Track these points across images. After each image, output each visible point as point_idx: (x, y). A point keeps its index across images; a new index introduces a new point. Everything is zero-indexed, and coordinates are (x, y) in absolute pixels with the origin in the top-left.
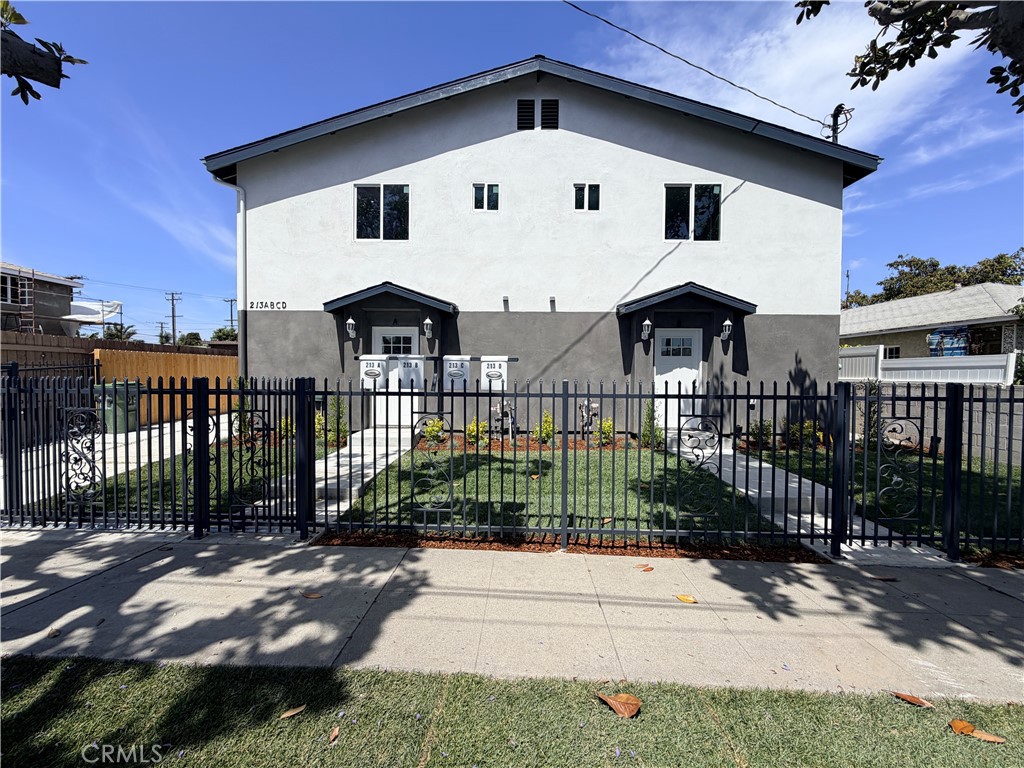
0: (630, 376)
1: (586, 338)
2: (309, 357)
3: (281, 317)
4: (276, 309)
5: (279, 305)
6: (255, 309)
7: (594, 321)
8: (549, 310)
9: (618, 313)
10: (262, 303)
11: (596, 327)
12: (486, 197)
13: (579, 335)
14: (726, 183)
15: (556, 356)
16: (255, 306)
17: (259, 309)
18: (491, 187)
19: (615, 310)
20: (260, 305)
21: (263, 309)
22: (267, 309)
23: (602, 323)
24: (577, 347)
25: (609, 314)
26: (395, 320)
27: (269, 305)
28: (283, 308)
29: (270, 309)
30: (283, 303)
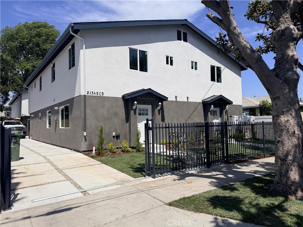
1: (195, 111)
2: (113, 117)
3: (101, 99)
4: (99, 95)
5: (100, 94)
6: (89, 95)
7: (197, 105)
10: (93, 92)
11: (198, 107)
12: (169, 61)
13: (194, 109)
14: (222, 67)
15: (189, 116)
16: (89, 93)
17: (91, 95)
18: (171, 57)
20: (91, 93)
21: (93, 95)
22: (95, 95)
23: (199, 105)
24: (194, 113)
25: (200, 103)
26: (144, 102)
27: (96, 94)
28: (102, 95)
29: (96, 95)
30: (102, 93)
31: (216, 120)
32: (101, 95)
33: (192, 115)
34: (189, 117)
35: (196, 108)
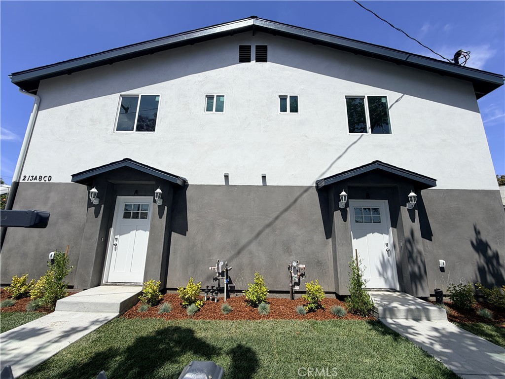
0: (331, 239)
1: (292, 208)
3: (46, 187)
4: (42, 181)
5: (46, 179)
6: (26, 181)
7: (298, 194)
8: (261, 184)
9: (317, 187)
10: (33, 177)
11: (300, 199)
12: (215, 104)
14: (391, 96)
15: (267, 222)
16: (26, 179)
17: (29, 181)
18: (218, 97)
19: (315, 185)
20: (31, 178)
21: (33, 181)
22: (35, 181)
23: (305, 195)
24: (285, 215)
25: (310, 187)
26: (136, 191)
27: (38, 178)
28: (49, 180)
29: (38, 181)
30: (49, 176)
31: (376, 234)
32: (47, 181)
33: (280, 218)
34: (268, 226)
35: (292, 200)
